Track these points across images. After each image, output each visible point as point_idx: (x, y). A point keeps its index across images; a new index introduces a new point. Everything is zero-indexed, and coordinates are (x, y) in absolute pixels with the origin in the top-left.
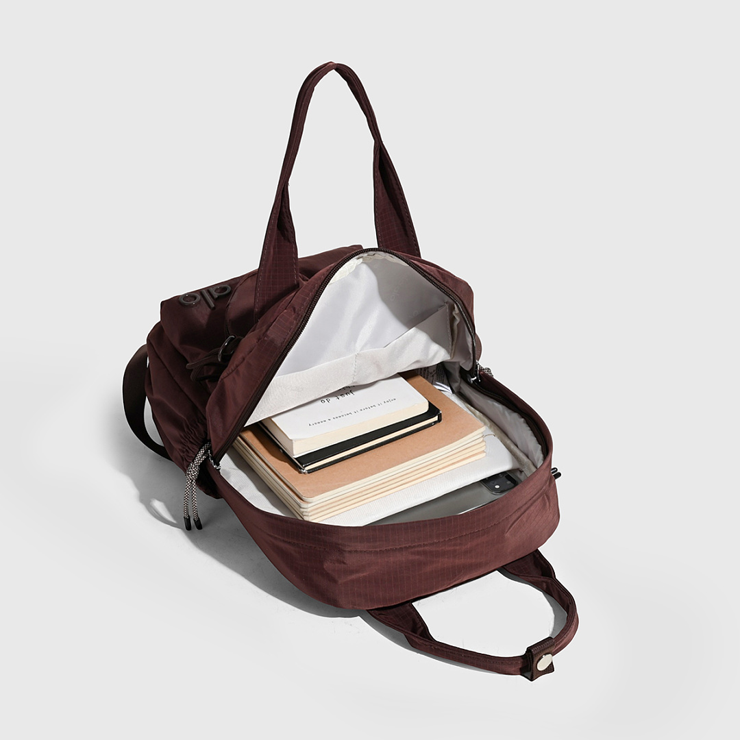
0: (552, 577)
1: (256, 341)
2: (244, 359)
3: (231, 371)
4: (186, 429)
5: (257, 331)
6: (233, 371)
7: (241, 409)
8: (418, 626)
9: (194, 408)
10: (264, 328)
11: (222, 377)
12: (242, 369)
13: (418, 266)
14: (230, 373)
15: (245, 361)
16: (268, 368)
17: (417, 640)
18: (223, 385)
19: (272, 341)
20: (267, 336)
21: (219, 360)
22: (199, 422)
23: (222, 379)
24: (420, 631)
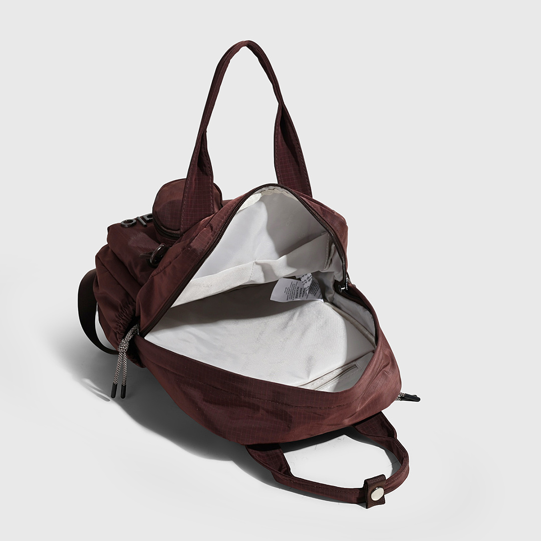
0: (394, 438)
1: (181, 250)
2: (170, 263)
3: (160, 271)
4: (120, 310)
5: (182, 243)
6: (161, 271)
7: (164, 301)
8: (283, 467)
9: (127, 295)
10: (188, 241)
11: (152, 274)
12: (168, 270)
13: (306, 202)
14: (159, 273)
15: (172, 264)
16: (189, 271)
17: (280, 476)
18: (152, 282)
19: (194, 250)
20: (190, 247)
21: (151, 262)
22: (129, 304)
23: (153, 276)
24: (284, 470)
